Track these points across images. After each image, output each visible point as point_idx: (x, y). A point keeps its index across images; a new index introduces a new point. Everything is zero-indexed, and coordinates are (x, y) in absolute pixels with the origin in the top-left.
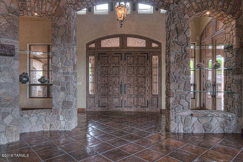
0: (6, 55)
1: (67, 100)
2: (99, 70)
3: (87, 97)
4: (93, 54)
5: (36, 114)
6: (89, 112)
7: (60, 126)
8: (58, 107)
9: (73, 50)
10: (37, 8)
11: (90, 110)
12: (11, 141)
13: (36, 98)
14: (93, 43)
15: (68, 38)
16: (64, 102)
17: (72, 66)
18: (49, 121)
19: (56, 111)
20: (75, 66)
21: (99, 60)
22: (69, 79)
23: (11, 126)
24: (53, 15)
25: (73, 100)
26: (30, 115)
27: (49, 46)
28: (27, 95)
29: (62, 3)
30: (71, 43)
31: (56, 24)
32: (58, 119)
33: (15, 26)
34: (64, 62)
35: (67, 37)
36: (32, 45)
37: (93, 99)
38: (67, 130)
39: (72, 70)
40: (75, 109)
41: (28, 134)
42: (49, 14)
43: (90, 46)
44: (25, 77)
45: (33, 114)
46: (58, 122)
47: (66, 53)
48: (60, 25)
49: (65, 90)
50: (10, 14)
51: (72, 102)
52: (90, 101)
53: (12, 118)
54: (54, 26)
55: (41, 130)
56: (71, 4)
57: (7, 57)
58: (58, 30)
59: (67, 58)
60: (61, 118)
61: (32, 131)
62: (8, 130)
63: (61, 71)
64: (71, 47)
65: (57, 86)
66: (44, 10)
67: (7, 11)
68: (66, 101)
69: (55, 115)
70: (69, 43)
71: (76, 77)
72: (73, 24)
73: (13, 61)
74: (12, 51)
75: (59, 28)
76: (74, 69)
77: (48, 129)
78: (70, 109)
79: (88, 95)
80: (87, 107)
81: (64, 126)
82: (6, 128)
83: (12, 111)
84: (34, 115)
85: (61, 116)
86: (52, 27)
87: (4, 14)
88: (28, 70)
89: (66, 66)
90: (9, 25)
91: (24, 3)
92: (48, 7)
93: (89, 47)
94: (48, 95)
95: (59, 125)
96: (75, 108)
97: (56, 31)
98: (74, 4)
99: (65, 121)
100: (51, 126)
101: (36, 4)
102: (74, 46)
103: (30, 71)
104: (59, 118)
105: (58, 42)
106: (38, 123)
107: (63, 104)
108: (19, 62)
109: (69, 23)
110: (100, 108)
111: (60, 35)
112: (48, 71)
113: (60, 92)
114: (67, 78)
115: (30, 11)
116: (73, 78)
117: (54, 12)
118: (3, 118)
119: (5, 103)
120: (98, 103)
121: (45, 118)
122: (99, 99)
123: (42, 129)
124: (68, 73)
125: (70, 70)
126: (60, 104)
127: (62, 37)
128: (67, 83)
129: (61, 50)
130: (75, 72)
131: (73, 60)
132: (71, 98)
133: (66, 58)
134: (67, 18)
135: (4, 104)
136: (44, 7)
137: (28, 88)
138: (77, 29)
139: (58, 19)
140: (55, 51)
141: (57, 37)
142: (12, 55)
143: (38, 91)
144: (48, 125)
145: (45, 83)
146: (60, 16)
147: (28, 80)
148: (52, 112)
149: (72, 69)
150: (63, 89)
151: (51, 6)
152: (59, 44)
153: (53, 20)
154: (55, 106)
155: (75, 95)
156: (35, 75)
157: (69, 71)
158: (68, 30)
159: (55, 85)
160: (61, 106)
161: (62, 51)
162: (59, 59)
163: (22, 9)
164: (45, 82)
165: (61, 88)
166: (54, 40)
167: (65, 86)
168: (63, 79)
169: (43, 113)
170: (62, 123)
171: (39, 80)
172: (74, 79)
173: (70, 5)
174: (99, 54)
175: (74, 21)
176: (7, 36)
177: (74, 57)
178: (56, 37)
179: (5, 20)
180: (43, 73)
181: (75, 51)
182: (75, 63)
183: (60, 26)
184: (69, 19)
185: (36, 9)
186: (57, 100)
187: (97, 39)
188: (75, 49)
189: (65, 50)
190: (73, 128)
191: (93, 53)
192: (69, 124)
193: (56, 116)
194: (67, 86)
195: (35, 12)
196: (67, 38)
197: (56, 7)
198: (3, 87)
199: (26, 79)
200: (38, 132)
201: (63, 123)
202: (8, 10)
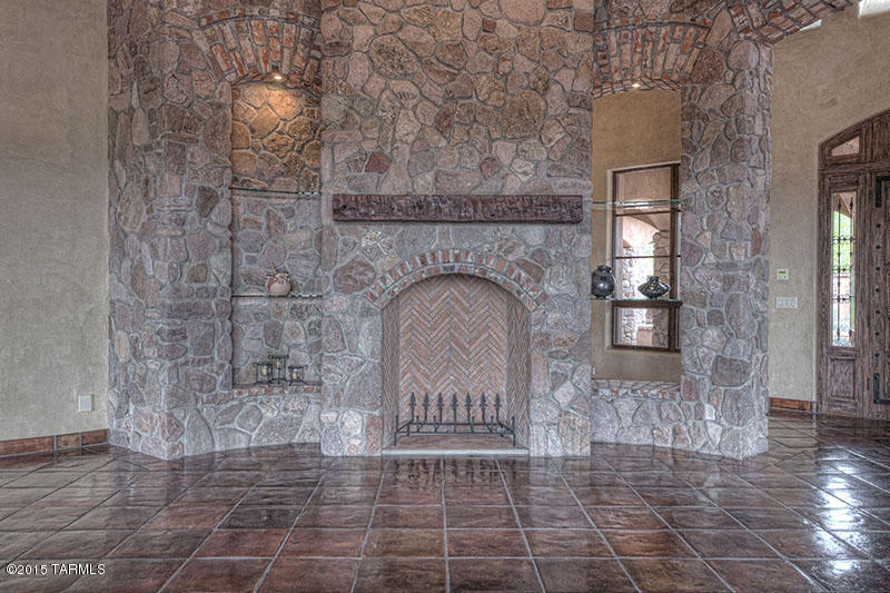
0: (563, 223)
1: (727, 355)
2: (878, 247)
3: (820, 357)
4: (853, 184)
5: (633, 391)
6: (829, 417)
7: (705, 440)
8: (697, 377)
9: (752, 186)
10: (638, 68)
11: (834, 409)
12: (570, 452)
13: (633, 348)
14: (853, 137)
15: (734, 146)
16: (720, 361)
17: (746, 240)
18: (672, 416)
19: (692, 390)
20: (758, 242)
21: (878, 205)
22: (735, 286)
23: (572, 411)
24: (686, 81)
25: (750, 357)
26: (617, 393)
27: (675, 168)
28: (603, 338)
29: (716, 34)
30: (745, 164)
31: (693, 107)
32: (699, 415)
33: (584, 140)
34: (720, 228)
35: (730, 144)
36: (620, 172)
37: (848, 368)
38: (728, 454)
39: (749, 255)
40: (758, 389)
41: (612, 446)
42: (675, 77)
43: (836, 152)
44: (604, 279)
45: (625, 391)
46: (700, 423)
47: (728, 200)
48: (707, 108)
49: (722, 323)
50: (572, 111)
51: (747, 366)
52: (832, 375)
53: (572, 390)
54: (691, 114)
55: (647, 443)
56: (746, 30)
57: (564, 227)
58: (703, 124)
59: (729, 214)
60: (709, 413)
61: (622, 440)
62: (564, 422)
63: (711, 258)
64: (746, 176)
65: (695, 309)
66: (658, 69)
67: (565, 105)
68: (724, 360)
69: (690, 400)
70: (737, 163)
71: (763, 277)
72: (752, 97)
73: (577, 235)
74: (576, 211)
75: (705, 119)
76: (756, 250)
77: (666, 442)
78: (739, 388)
79: (825, 350)
80: (820, 395)
81: (719, 440)
82: (560, 416)
83: (573, 373)
84: (627, 393)
85: (707, 406)
86: (683, 120)
87: (559, 115)
88: (608, 256)
89: (728, 244)
90: (568, 140)
91: (606, 61)
92: (671, 58)
93: (834, 155)
94: (671, 342)
95: (702, 435)
96: (757, 385)
97: (695, 130)
98: (757, 30)
99: (722, 426)
100: (676, 433)
101: (638, 56)
102: (758, 171)
103: (614, 258)
104: (703, 412)
105: (703, 162)
106: (638, 418)
107: (715, 368)
108: (590, 238)
109: (737, 97)
110: (881, 408)
111: (707, 140)
112: (673, 256)
113: (707, 329)
114: (729, 282)
115: (621, 82)
116: (753, 280)
117: (689, 68)
118: (553, 388)
119: (558, 348)
120: (872, 385)
121: (659, 409)
122: (879, 370)
123: (650, 441)
124: (732, 265)
125: (741, 254)
126: (705, 366)
127: (714, 149)
128: (731, 300)
129: (713, 188)
130: (759, 260)
131: (752, 219)
132: (742, 350)
133: (726, 215)
134: (734, 80)
135: (557, 352)
136: (660, 60)
137: (608, 315)
138: (768, 110)
139: (703, 90)
140: (693, 196)
141: (699, 149)
142: (576, 221)
143: (636, 329)
144: (668, 430)
145: (658, 298)
146: (708, 80)
147: (612, 288)
148: (679, 390)
149: (749, 250)
150: (715, 319)
151: (682, 52)
152: (705, 171)
153: (687, 98)
154: (691, 372)
155: (760, 342)
156: (629, 269)
157: (735, 258)
158: (736, 120)
159: (691, 304)
160: (709, 373)
161: (712, 194)
162: (705, 220)
163: (599, 83)
164: (660, 295)
165: (709, 313)
166: (688, 159)
167: (723, 310)
168: (716, 287)
169: (654, 392)
170: (711, 431)
171: (643, 289)
172: (756, 286)
173: (742, 35)
174: (879, 180)
175: (756, 85)
176: (565, 170)
177: (756, 210)
178: (695, 148)
179: (561, 129)
180: (655, 265)
181: (760, 187)
182: (761, 230)
183: (711, 110)
184: (737, 84)
185: (638, 72)
186: (695, 353)
187: (869, 120)
188: (760, 181)
189: (724, 188)
190: (749, 453)
191: (852, 178)
192: (735, 437)
193: (692, 404)
194: (728, 307)
195: (633, 81)
196: (731, 146)
197: (696, 51)
198: (554, 307)
199: (606, 287)
200: (639, 447)
201: (714, 431)
202: (568, 101)
